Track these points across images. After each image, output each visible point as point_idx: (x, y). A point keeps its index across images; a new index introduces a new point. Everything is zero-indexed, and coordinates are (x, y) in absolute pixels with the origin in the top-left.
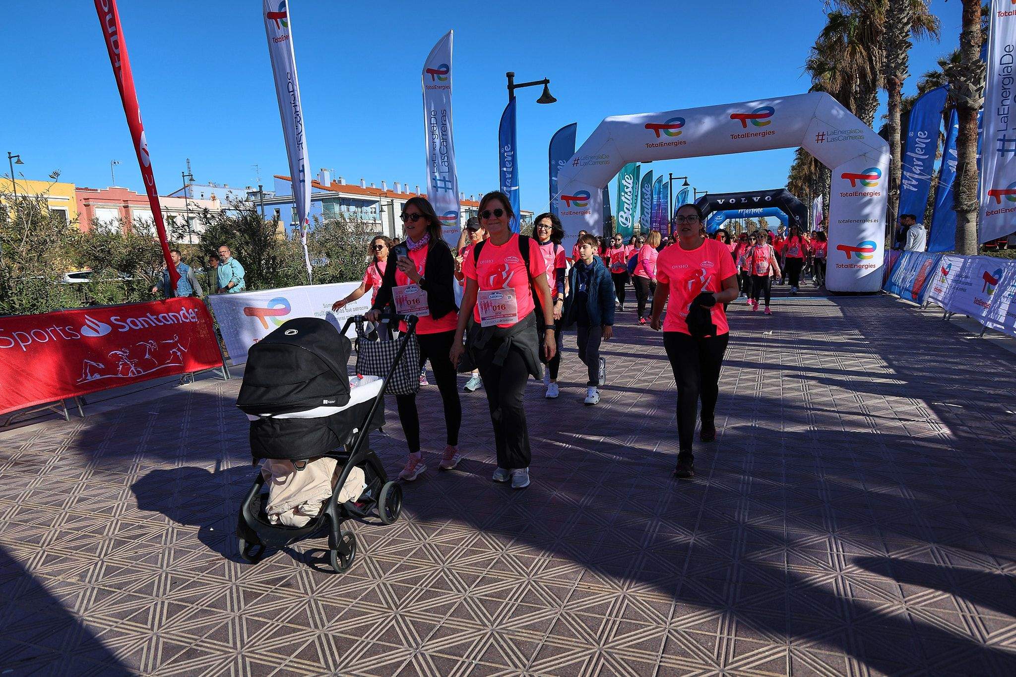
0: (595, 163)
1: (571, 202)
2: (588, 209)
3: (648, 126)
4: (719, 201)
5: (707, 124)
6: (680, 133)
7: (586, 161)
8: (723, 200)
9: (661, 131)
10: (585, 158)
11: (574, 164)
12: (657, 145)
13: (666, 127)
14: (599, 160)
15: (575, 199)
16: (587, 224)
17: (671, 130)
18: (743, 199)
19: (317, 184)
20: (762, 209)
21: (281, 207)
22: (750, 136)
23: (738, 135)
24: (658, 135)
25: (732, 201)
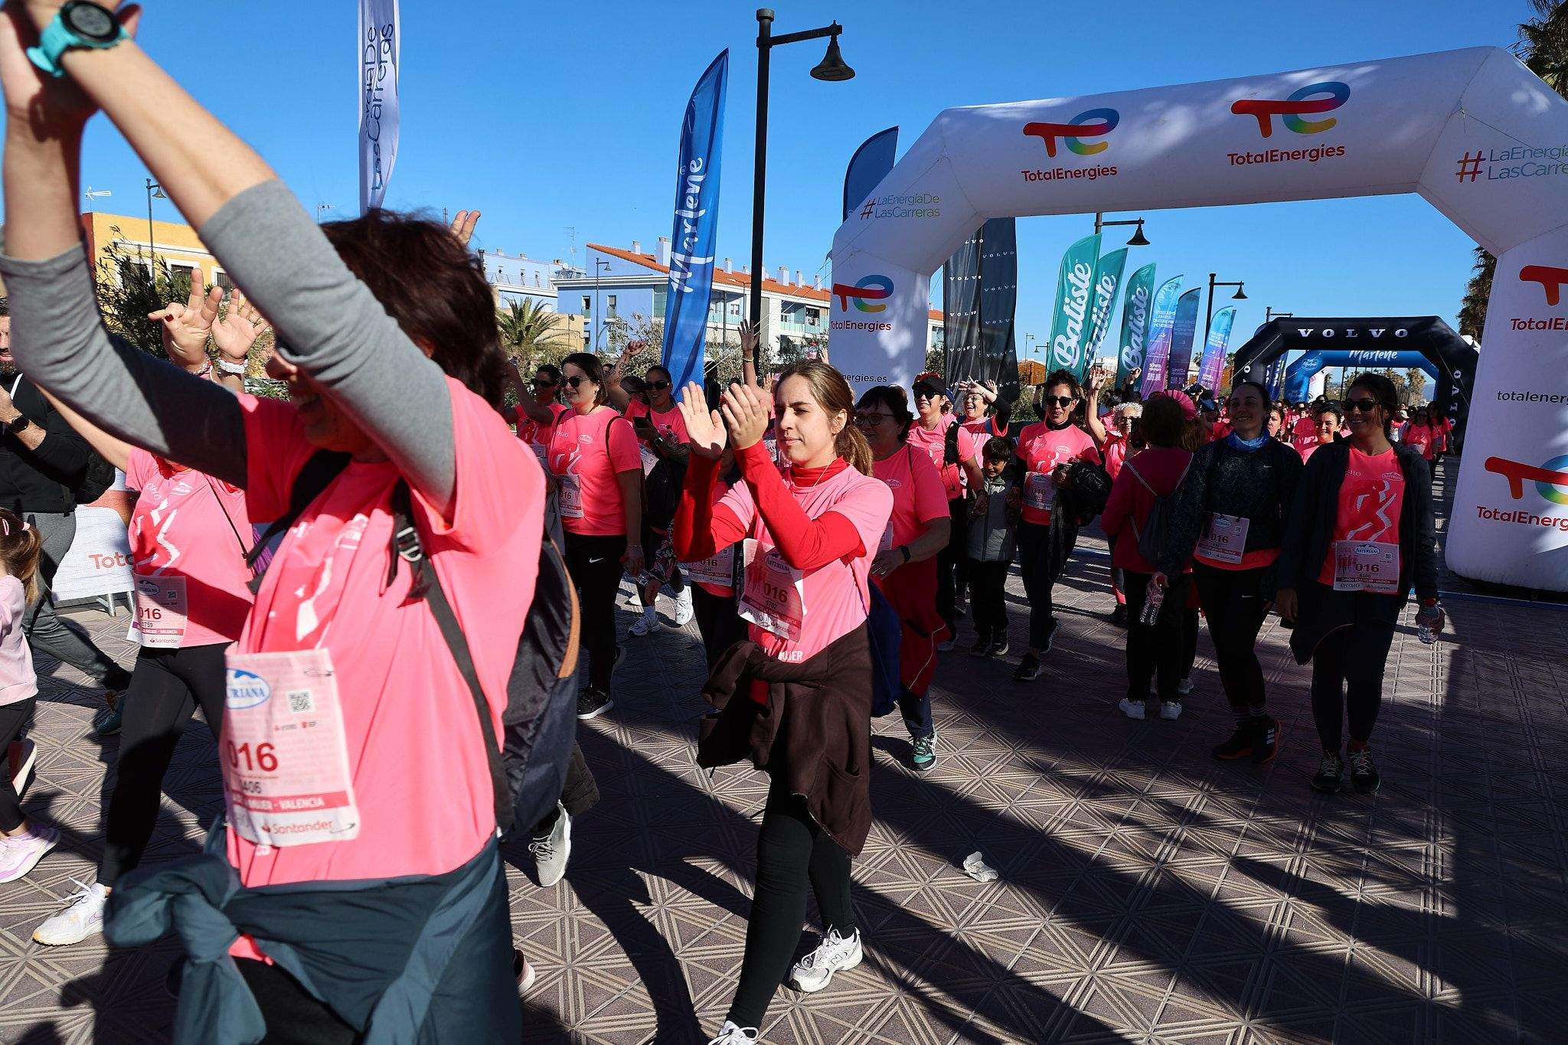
0: (907, 213)
1: (849, 299)
2: (890, 318)
3: (1032, 129)
4: (1302, 331)
5: (1176, 127)
6: (1104, 146)
7: (886, 207)
8: (1310, 330)
9: (1060, 141)
10: (886, 201)
11: (863, 214)
12: (1049, 176)
13: (1072, 131)
14: (916, 206)
15: (858, 293)
16: (883, 352)
17: (1085, 141)
18: (1350, 331)
19: (650, 261)
20: (1396, 353)
21: (592, 293)
22: (1279, 157)
23: (1248, 156)
24: (1052, 151)
25: (1328, 333)
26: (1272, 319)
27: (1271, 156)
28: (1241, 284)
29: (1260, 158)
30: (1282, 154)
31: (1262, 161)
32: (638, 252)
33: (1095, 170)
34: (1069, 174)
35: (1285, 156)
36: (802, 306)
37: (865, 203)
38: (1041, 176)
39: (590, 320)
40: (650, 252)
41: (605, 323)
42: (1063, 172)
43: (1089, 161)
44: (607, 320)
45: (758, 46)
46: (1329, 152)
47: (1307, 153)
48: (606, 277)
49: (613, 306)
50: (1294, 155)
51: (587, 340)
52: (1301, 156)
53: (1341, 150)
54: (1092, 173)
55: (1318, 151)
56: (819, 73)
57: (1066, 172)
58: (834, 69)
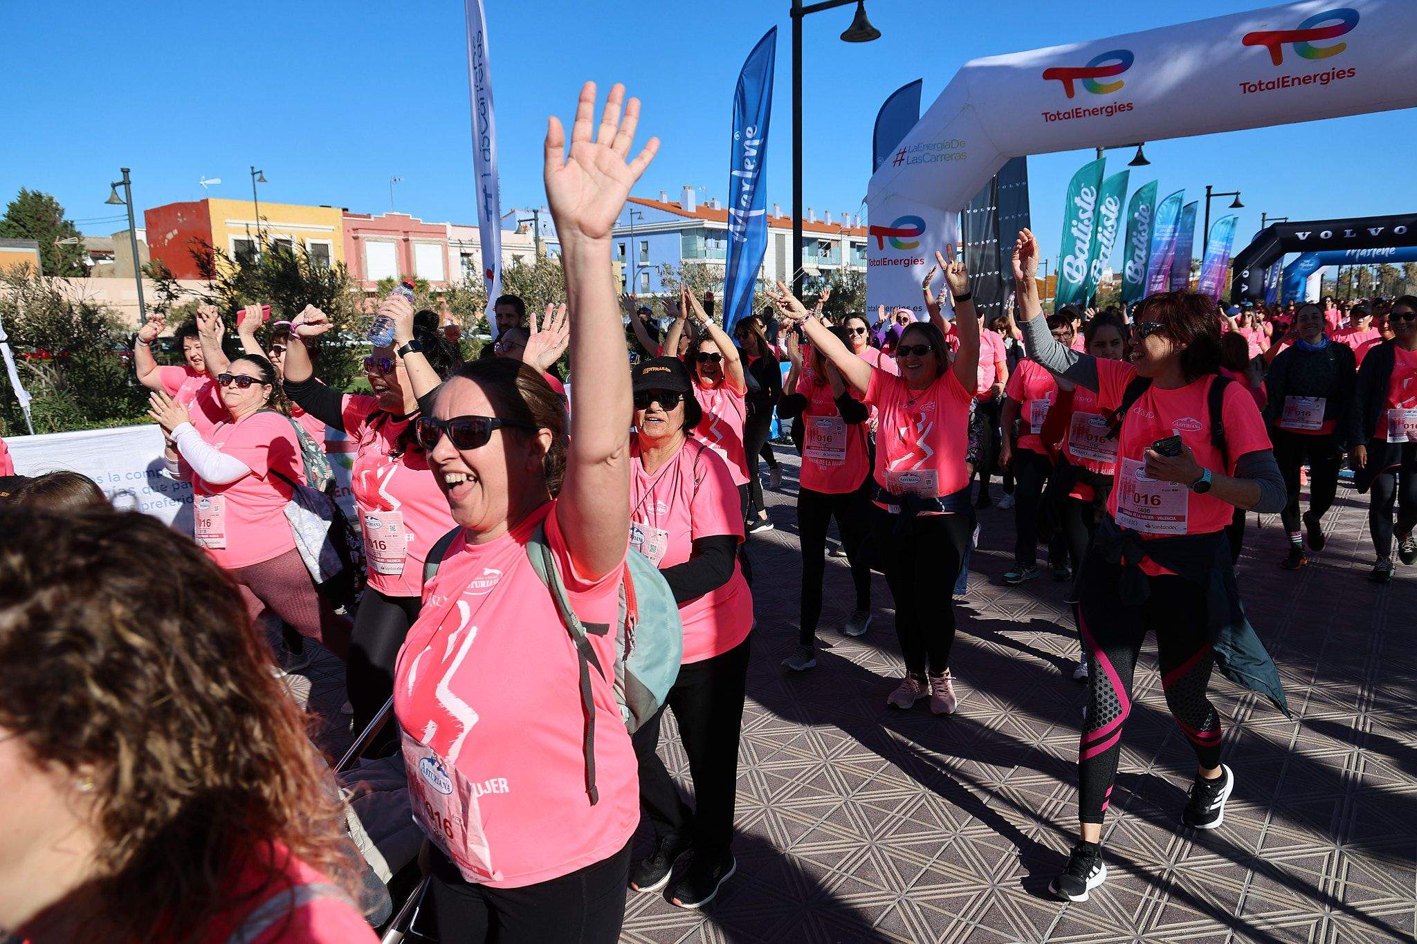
0: (936, 158)
1: (886, 240)
2: (922, 254)
3: (1051, 74)
4: (1300, 235)
6: (1120, 84)
7: (917, 154)
8: (1307, 233)
9: (1078, 83)
10: (917, 149)
11: (895, 162)
13: (1089, 73)
14: (944, 152)
15: (894, 233)
17: (1102, 81)
18: (1348, 231)
19: (676, 208)
20: (1394, 249)
21: (627, 241)
22: (1290, 83)
23: (1260, 84)
24: (1070, 93)
25: (1326, 235)
26: (1268, 225)
27: (1283, 82)
28: (1237, 194)
29: (1272, 85)
30: (1293, 80)
31: (1274, 88)
32: (665, 200)
33: (1112, 107)
34: (1087, 113)
35: (1296, 81)
36: (814, 240)
37: (896, 152)
38: (1060, 116)
39: (625, 265)
40: (676, 200)
41: (639, 266)
42: (1082, 111)
43: (1108, 100)
44: (641, 264)
46: (1338, 75)
47: (1318, 77)
48: (640, 226)
49: (646, 251)
50: (1305, 80)
51: (624, 283)
52: (1311, 80)
53: (1351, 72)
54: (1109, 110)
55: (1328, 74)
56: (848, 37)
57: (1084, 111)
58: (861, 31)
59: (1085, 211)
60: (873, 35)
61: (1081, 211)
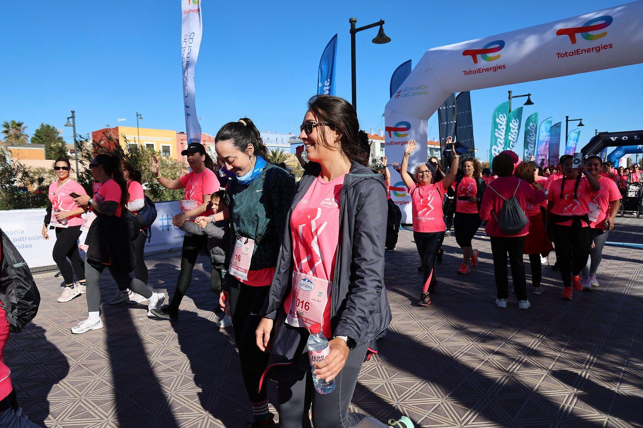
0: (414, 94)
1: (393, 132)
3: (466, 53)
5: (531, 44)
7: (406, 92)
9: (479, 57)
10: (406, 90)
11: (396, 96)
12: (475, 72)
13: (483, 52)
14: (418, 91)
17: (490, 55)
22: (581, 52)
23: (566, 53)
24: (475, 61)
27: (577, 52)
29: (572, 54)
30: (582, 51)
31: (573, 55)
33: (495, 67)
34: (484, 70)
35: (584, 51)
37: (397, 92)
38: (472, 72)
42: (481, 69)
43: (493, 64)
45: (351, 33)
46: (605, 47)
47: (594, 49)
50: (588, 50)
52: (591, 51)
53: (611, 46)
54: (494, 68)
55: (599, 47)
56: (376, 41)
57: (483, 70)
58: (381, 39)
59: (501, 125)
60: (387, 40)
61: (499, 125)
